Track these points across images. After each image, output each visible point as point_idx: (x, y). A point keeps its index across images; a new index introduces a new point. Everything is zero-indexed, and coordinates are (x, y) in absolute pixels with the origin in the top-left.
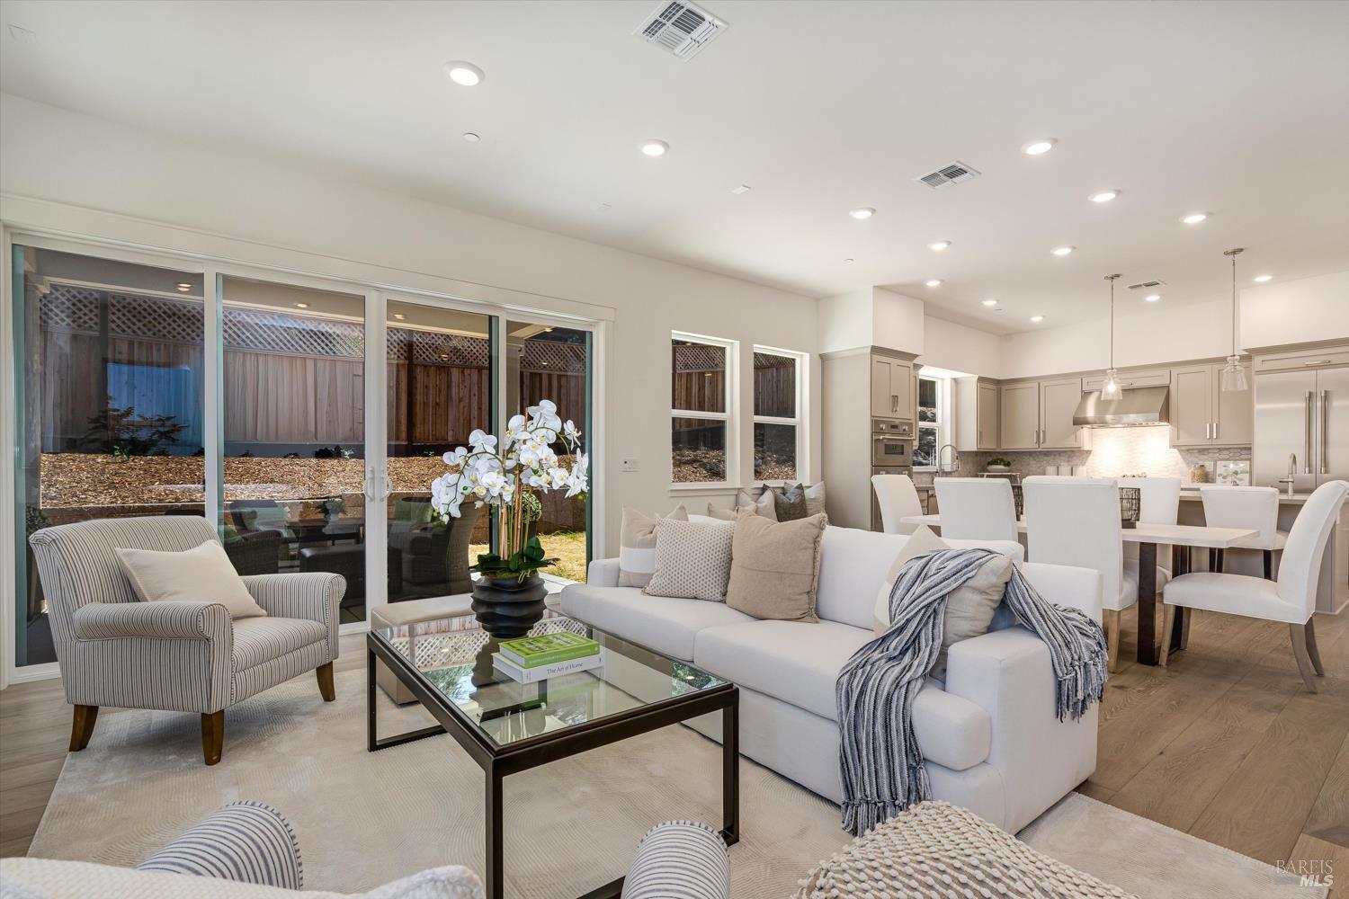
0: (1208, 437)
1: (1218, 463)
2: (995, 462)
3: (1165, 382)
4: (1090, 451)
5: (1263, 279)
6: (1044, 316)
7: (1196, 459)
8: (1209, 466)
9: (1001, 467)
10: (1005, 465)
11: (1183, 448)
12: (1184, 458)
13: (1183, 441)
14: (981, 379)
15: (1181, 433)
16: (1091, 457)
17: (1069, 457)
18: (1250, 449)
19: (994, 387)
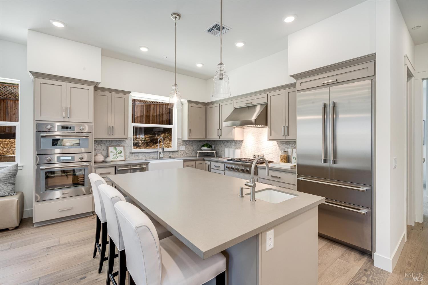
0: (283, 135)
1: (293, 149)
2: (203, 146)
3: (264, 101)
4: (242, 141)
5: (289, 19)
6: (203, 64)
7: (284, 147)
8: (289, 151)
9: (206, 148)
10: (208, 147)
11: (279, 141)
12: (279, 146)
13: (274, 136)
14: (189, 102)
15: (272, 131)
16: (243, 144)
17: (235, 144)
18: (295, 142)
19: (204, 107)
